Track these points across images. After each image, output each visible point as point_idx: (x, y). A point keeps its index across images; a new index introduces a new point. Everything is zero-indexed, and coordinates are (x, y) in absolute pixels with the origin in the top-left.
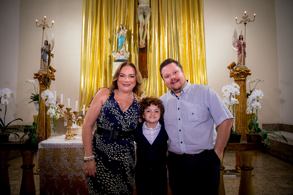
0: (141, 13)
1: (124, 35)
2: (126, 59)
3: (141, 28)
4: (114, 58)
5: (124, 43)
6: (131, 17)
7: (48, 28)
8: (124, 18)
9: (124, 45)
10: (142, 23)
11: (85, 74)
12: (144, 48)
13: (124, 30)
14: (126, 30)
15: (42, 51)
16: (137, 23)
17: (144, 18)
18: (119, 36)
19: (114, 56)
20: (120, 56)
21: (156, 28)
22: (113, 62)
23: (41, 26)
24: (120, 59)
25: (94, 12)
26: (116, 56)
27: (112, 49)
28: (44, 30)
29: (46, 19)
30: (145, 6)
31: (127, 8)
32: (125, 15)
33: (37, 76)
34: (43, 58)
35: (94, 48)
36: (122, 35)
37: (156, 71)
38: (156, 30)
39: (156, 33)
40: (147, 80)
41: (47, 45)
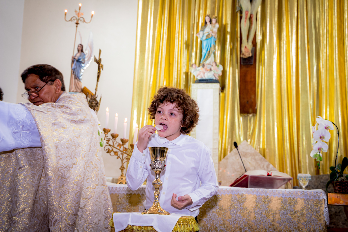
1: (213, 34)
2: (216, 78)
3: (245, 21)
4: (194, 76)
5: (212, 49)
6: (226, 1)
7: (85, 23)
8: (213, 3)
9: (213, 52)
10: (247, 11)
11: (141, 104)
12: (249, 58)
13: (213, 25)
14: (217, 26)
15: (73, 62)
17: (251, 1)
18: (203, 37)
19: (194, 72)
20: (204, 73)
21: (273, 20)
22: (192, 84)
23: (72, 19)
24: (204, 78)
26: (197, 73)
27: (190, 59)
28: (77, 26)
29: (81, 9)
34: (74, 74)
35: (157, 57)
36: (209, 34)
37: (273, 101)
38: (273, 22)
39: (274, 29)
40: (255, 117)
41: (82, 51)
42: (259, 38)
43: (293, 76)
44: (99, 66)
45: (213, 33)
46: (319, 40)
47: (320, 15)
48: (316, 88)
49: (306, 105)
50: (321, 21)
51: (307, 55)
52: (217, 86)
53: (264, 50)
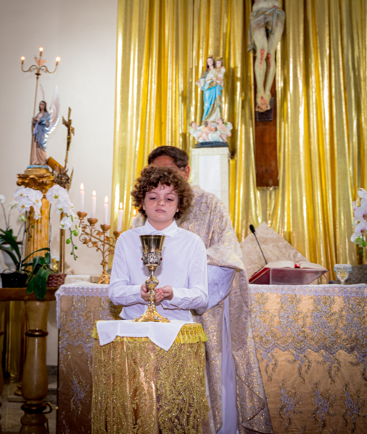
0: (258, 26)
1: (218, 82)
2: (223, 140)
3: (261, 63)
4: (194, 138)
5: (218, 102)
6: (234, 37)
7: (48, 73)
8: (217, 39)
9: (219, 105)
10: (262, 50)
11: (124, 179)
12: (267, 111)
13: (218, 70)
14: (223, 70)
15: (34, 125)
16: (249, 51)
17: (268, 36)
18: (204, 85)
19: (194, 132)
20: (207, 134)
21: (298, 60)
22: (191, 149)
23: (32, 69)
24: (207, 141)
25: (145, 29)
26: (198, 134)
27: (188, 116)
28: (37, 78)
29: (43, 54)
30: (270, 5)
31: (225, 15)
32: (220, 33)
33: (24, 180)
34: (36, 141)
35: (144, 115)
36: (212, 82)
37: (300, 168)
38: (298, 64)
39: (299, 72)
40: (277, 191)
41: (45, 110)
42: (280, 85)
43: (325, 134)
44: (69, 130)
45: (217, 80)
46: (359, 86)
47: (359, 53)
48: (356, 150)
49: (344, 173)
50: (361, 60)
51: (344, 106)
52: (226, 151)
53: (287, 100)
